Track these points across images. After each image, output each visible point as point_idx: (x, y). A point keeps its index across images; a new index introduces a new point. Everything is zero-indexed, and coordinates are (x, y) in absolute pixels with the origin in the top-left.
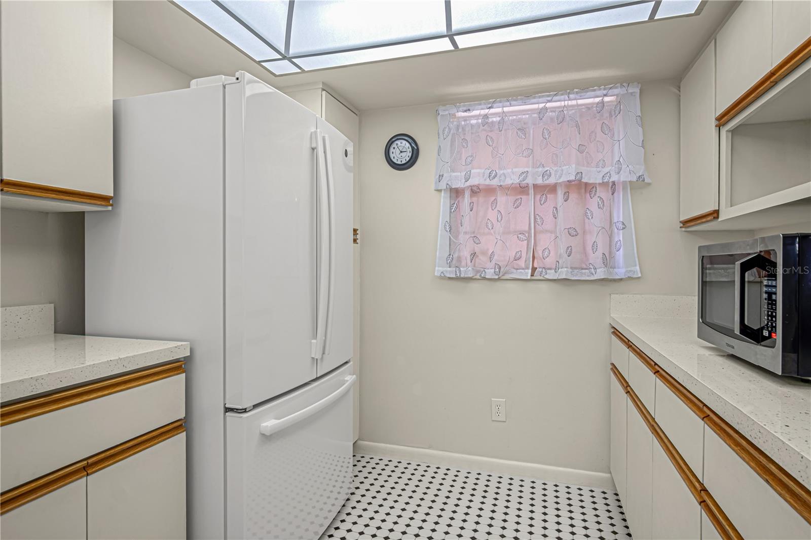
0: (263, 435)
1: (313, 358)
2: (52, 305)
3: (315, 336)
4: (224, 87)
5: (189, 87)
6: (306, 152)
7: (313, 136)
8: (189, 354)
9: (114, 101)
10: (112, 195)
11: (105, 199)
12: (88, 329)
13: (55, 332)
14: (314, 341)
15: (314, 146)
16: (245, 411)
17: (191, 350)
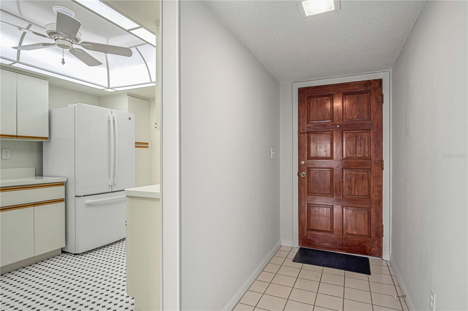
0: (86, 204)
1: (109, 185)
2: (35, 168)
3: (109, 178)
4: (75, 107)
5: (67, 107)
6: (107, 122)
7: (109, 116)
8: (66, 181)
9: (49, 110)
10: (48, 137)
11: (46, 138)
12: (44, 174)
13: (36, 176)
14: (109, 180)
15: (109, 119)
16: (80, 196)
17: (67, 180)
